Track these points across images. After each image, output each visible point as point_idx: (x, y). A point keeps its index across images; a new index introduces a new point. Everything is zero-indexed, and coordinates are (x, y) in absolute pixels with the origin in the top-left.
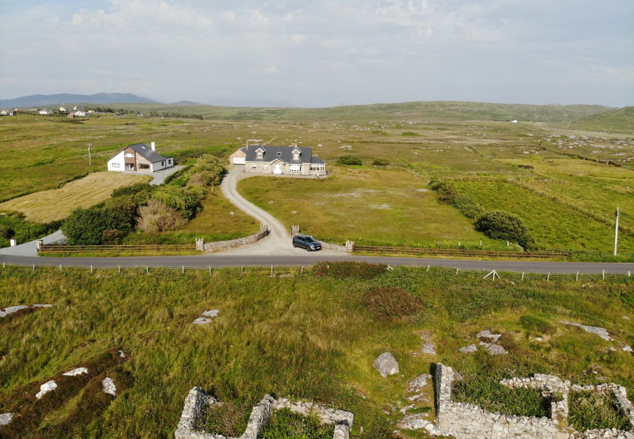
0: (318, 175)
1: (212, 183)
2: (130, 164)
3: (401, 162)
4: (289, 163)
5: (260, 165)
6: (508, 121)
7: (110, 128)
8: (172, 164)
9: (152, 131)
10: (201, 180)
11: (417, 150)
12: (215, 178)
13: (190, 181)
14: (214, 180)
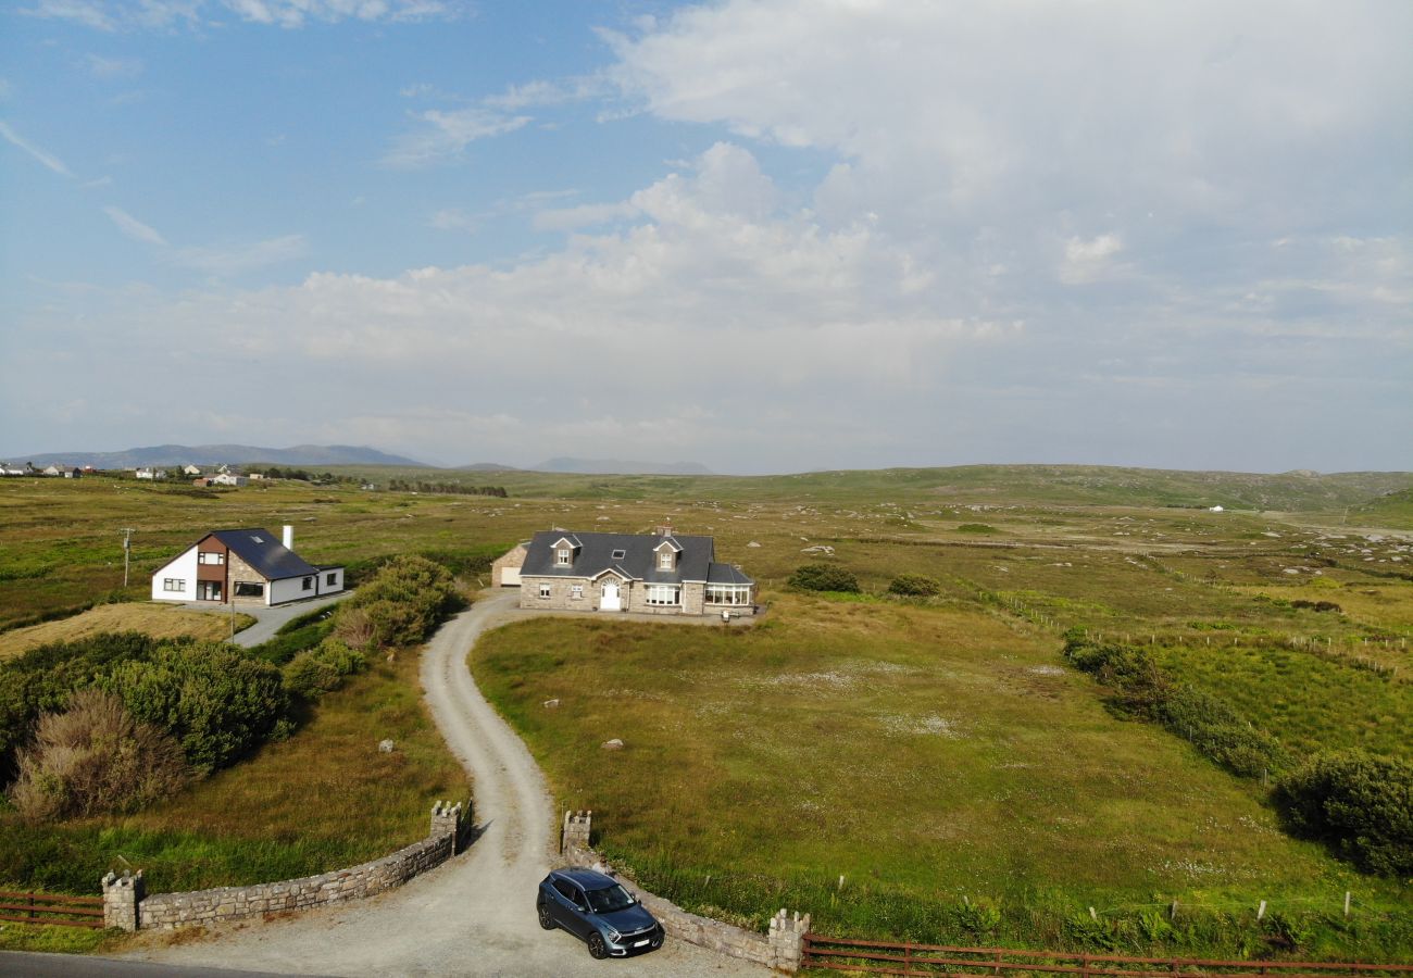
0: (726, 615)
1: (400, 637)
2: (212, 582)
3: (969, 588)
4: (646, 580)
5: (563, 586)
6: (1201, 507)
8: (339, 586)
9: (363, 515)
10: (368, 629)
11: (1003, 562)
12: (410, 620)
13: (336, 632)
14: (406, 629)
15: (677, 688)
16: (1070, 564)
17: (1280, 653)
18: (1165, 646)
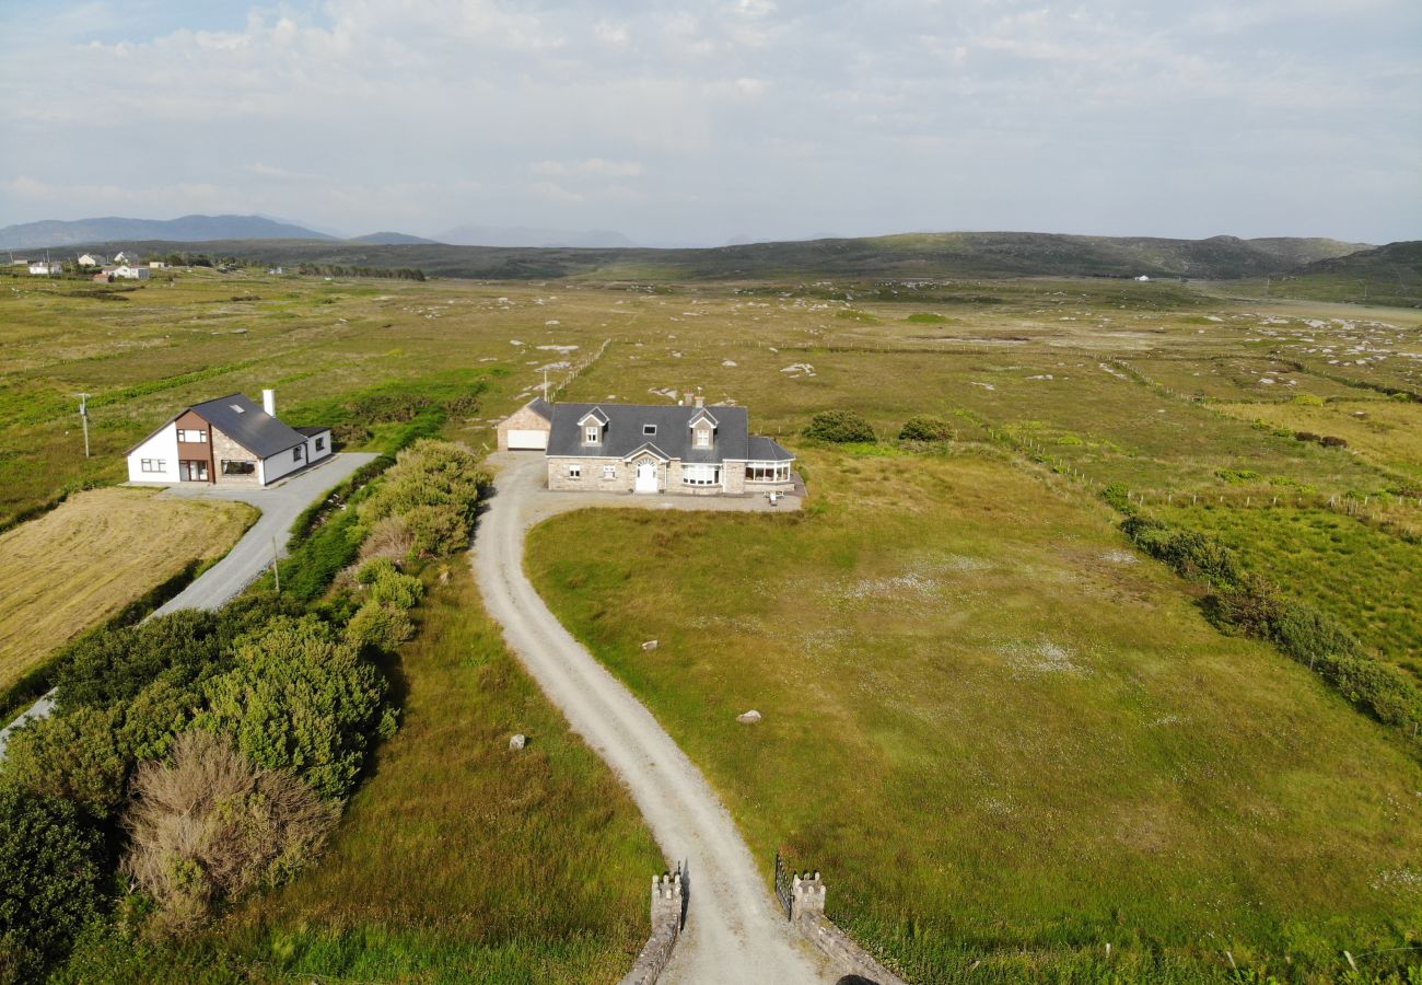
0: (773, 497)
1: (444, 547)
2: (196, 462)
3: (974, 424)
4: (682, 461)
5: (594, 467)
6: (1127, 277)
7: (192, 314)
8: (327, 450)
9: (294, 321)
10: (408, 534)
11: (986, 378)
12: (453, 528)
13: (370, 544)
14: (450, 537)
15: (763, 609)
16: (1050, 377)
17: (1325, 517)
18: (1208, 508)
